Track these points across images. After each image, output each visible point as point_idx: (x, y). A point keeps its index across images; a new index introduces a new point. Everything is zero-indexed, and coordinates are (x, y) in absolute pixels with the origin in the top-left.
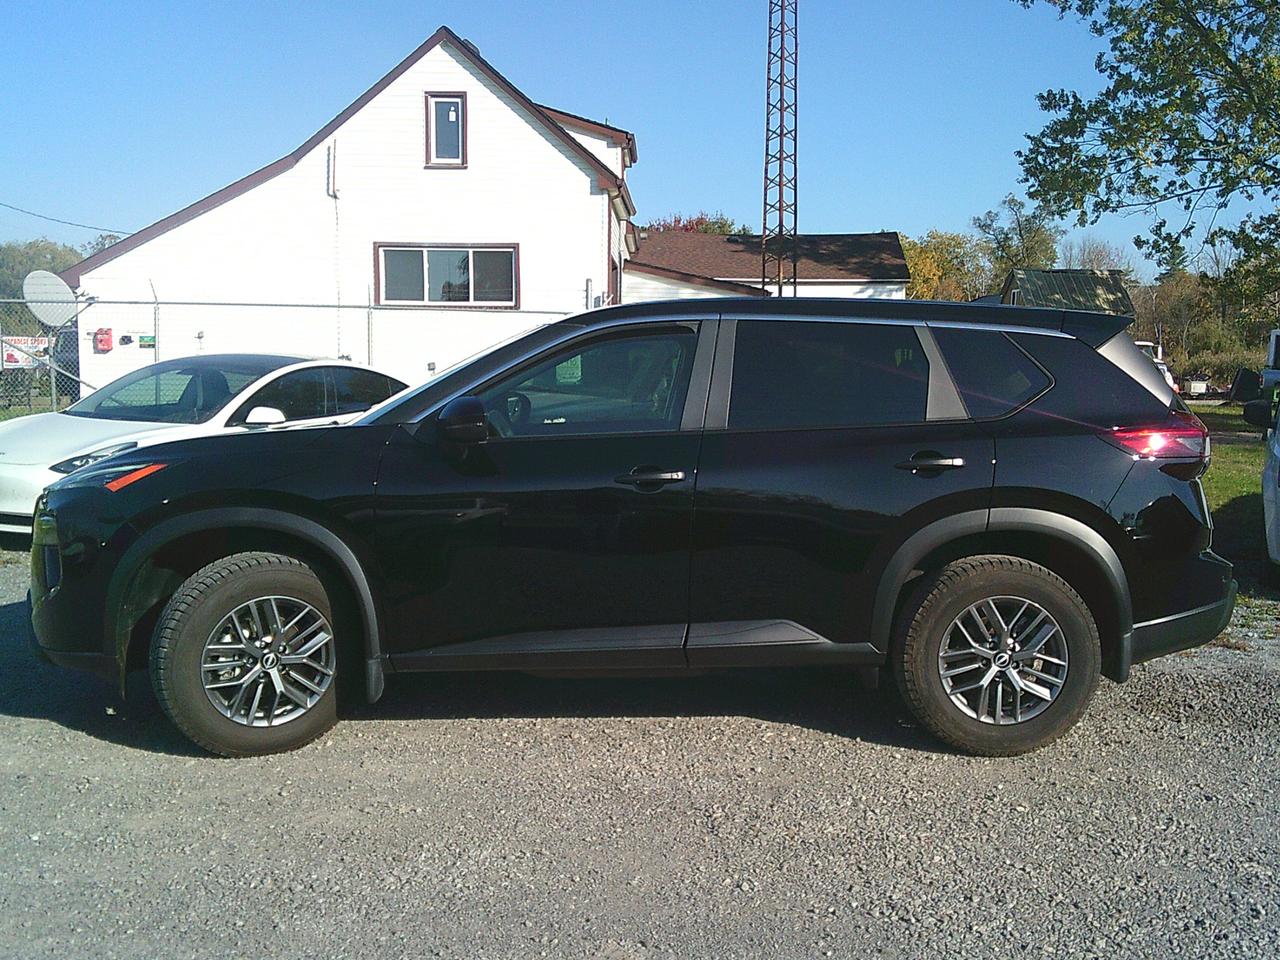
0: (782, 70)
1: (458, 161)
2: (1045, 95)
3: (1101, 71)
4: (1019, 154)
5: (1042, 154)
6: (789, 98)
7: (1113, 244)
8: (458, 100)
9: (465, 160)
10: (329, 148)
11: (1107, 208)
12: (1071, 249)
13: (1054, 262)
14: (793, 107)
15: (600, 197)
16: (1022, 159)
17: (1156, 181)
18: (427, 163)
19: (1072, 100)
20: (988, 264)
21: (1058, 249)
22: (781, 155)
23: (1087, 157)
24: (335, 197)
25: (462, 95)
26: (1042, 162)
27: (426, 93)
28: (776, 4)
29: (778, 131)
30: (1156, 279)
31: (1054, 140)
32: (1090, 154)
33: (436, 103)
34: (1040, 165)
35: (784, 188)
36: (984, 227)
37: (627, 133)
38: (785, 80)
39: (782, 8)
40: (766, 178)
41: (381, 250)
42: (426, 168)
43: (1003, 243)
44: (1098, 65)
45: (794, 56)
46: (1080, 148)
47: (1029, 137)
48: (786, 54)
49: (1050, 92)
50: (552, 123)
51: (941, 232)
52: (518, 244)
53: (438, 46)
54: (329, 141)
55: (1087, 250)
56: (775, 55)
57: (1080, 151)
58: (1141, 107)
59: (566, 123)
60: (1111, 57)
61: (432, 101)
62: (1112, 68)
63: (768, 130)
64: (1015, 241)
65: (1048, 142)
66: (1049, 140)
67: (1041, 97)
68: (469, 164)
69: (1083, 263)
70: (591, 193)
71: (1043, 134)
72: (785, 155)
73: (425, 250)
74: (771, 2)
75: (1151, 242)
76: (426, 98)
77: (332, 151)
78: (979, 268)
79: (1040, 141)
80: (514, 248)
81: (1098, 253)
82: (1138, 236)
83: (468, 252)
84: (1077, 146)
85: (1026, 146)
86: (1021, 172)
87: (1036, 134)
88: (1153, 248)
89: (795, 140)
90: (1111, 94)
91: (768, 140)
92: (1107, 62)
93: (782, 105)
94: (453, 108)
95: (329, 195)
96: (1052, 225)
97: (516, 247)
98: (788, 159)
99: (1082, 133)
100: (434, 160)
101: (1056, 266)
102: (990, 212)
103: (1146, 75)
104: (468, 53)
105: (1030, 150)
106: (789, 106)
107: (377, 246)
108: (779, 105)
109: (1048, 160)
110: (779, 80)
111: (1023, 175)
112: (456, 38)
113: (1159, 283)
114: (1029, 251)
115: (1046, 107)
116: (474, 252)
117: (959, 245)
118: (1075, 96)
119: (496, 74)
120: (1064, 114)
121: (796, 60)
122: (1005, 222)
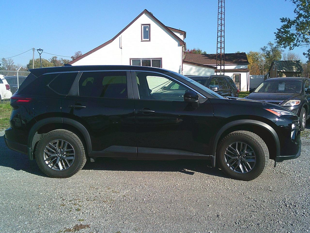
0: (221, 16)
1: (148, 39)
2: (282, 19)
3: (295, 13)
4: (275, 33)
5: (280, 33)
6: (223, 23)
7: (296, 54)
8: (148, 26)
9: (150, 39)
10: (120, 37)
11: (296, 46)
12: (285, 55)
13: (281, 58)
14: (224, 25)
15: (180, 47)
16: (276, 34)
17: (309, 39)
18: (142, 40)
19: (288, 20)
20: (264, 59)
21: (282, 55)
22: (221, 36)
23: (291, 34)
24: (121, 48)
25: (149, 25)
26: (280, 35)
27: (141, 24)
28: (220, 1)
29: (220, 30)
30: (306, 62)
31: (284, 29)
32: (292, 33)
33: (144, 27)
34: (280, 36)
35: (222, 43)
36: (263, 50)
37: (184, 32)
38: (222, 18)
39: (221, 2)
40: (217, 41)
41: (131, 60)
42: (141, 41)
43: (268, 54)
44: (294, 12)
45: (224, 13)
46: (290, 31)
47: (278, 29)
48: (222, 12)
49: (283, 18)
50: (169, 30)
51: (253, 51)
52: (162, 58)
53: (144, 14)
54: (120, 36)
55: (289, 55)
56: (220, 13)
57: (290, 32)
58: (305, 21)
59: (173, 30)
60: (298, 10)
61: (143, 26)
62: (298, 12)
63: (218, 30)
64: (271, 53)
65: (282, 30)
66: (283, 30)
67: (281, 19)
68: (151, 40)
69: (288, 59)
70: (178, 46)
71: (281, 28)
72: (222, 36)
73: (141, 60)
74: (219, 1)
75: (307, 54)
76: (141, 25)
77: (121, 38)
78: (262, 60)
79: (280, 30)
80: (161, 59)
81: (293, 56)
82: (304, 53)
83: (150, 60)
84: (289, 31)
85: (277, 31)
86: (275, 38)
87: (279, 28)
88: (308, 55)
89: (224, 32)
90: (298, 18)
91: (218, 33)
92: (297, 11)
93: (221, 24)
94: (147, 28)
95: (120, 48)
96: (280, 49)
97: (161, 58)
98: (223, 37)
99: (290, 28)
100: (143, 39)
101: (282, 60)
102: (265, 46)
103: (306, 13)
104: (150, 15)
105: (278, 32)
106: (223, 24)
107: (130, 59)
108: (220, 24)
109: (282, 34)
110: (220, 19)
111: (276, 38)
112: (148, 12)
113: (307, 63)
114: (275, 56)
115: (282, 22)
116: (152, 60)
117: (257, 55)
118: (289, 19)
119: (157, 20)
120: (286, 23)
121: (224, 14)
122: (269, 49)
